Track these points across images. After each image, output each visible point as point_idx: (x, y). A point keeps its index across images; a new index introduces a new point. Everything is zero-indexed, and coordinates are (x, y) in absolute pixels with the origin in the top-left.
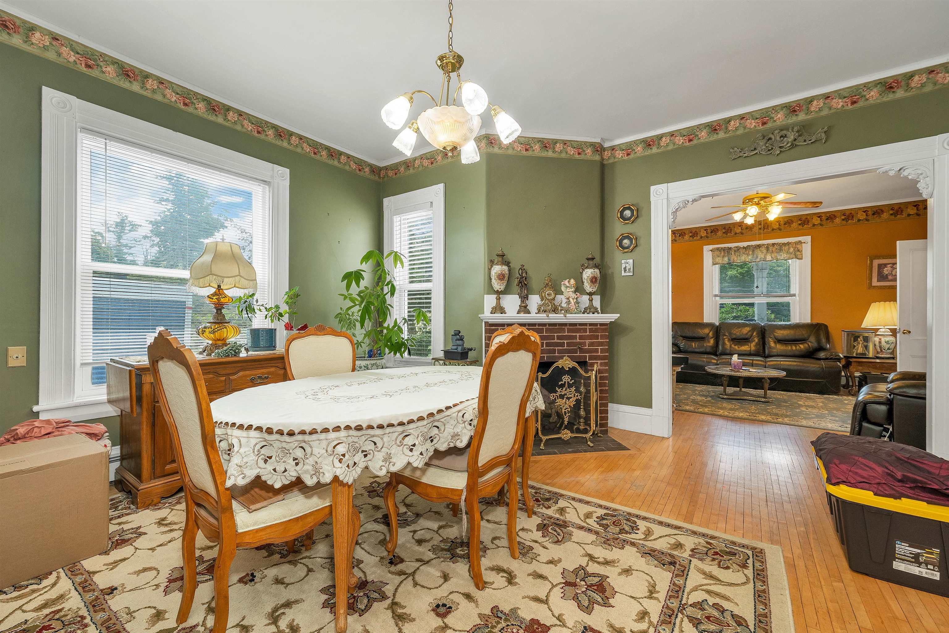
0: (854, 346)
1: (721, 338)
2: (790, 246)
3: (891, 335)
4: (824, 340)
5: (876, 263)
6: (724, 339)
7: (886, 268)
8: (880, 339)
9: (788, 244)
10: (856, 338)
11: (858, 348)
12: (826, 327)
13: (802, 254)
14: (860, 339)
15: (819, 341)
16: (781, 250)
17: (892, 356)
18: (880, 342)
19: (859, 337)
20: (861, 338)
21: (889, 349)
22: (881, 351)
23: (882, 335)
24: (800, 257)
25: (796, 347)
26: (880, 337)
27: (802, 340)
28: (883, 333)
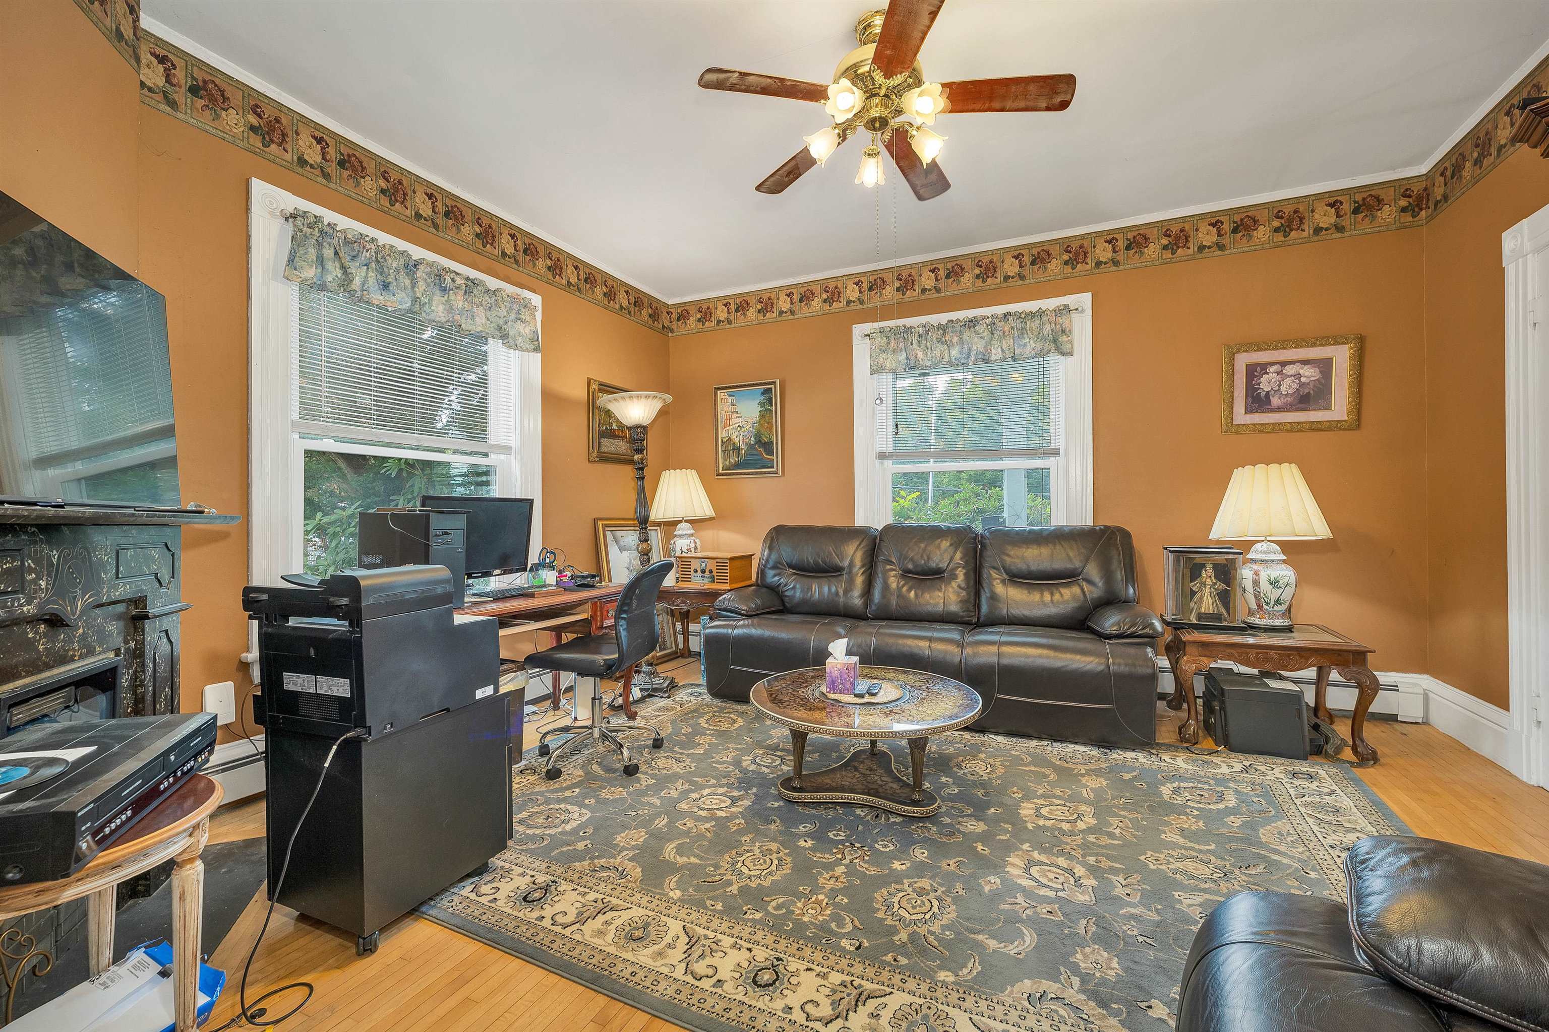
0: (1193, 593)
1: (880, 569)
2: (1045, 318)
3: (1284, 561)
4: (1119, 575)
5: (1243, 360)
6: (885, 572)
7: (1265, 376)
8: (1256, 573)
9: (1040, 313)
10: (1195, 571)
11: (1201, 598)
12: (1126, 535)
13: (1071, 342)
14: (1208, 574)
15: (1108, 576)
16: (1023, 331)
17: (1287, 622)
18: (1256, 583)
19: (1203, 566)
20: (1209, 568)
21: (1278, 602)
22: (1260, 607)
23: (1262, 561)
24: (1066, 348)
25: (1052, 594)
26: (1255, 567)
27: (1068, 577)
28: (1263, 557)
